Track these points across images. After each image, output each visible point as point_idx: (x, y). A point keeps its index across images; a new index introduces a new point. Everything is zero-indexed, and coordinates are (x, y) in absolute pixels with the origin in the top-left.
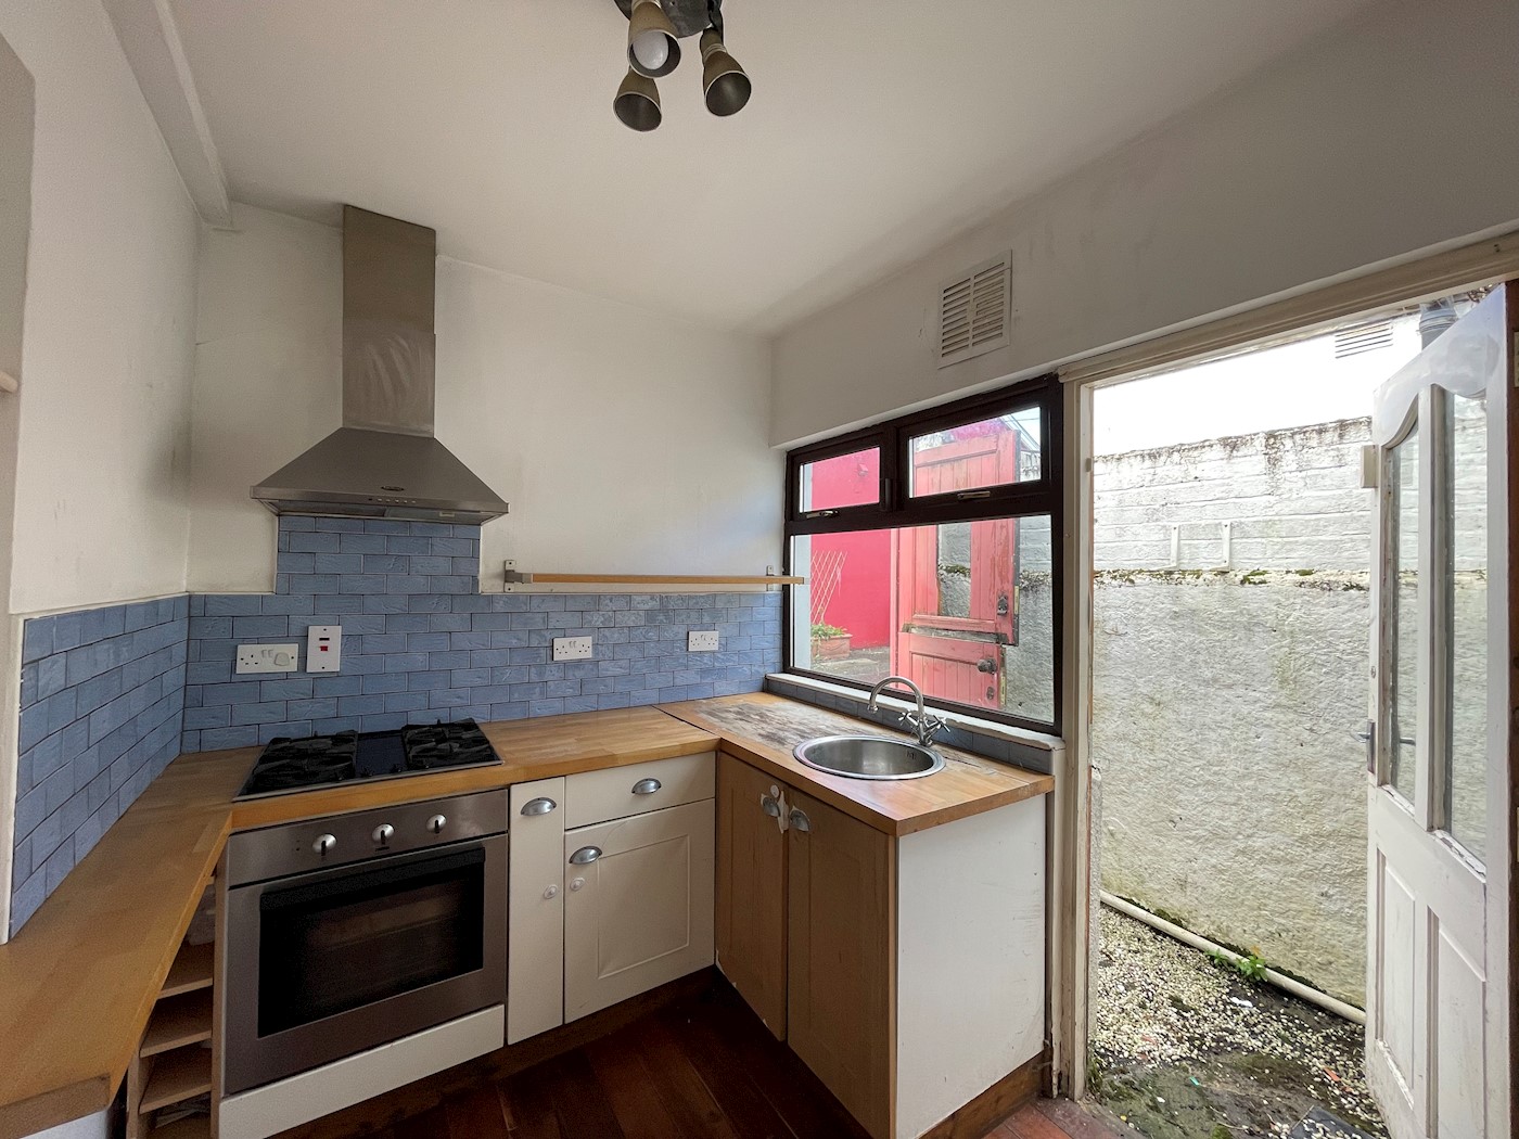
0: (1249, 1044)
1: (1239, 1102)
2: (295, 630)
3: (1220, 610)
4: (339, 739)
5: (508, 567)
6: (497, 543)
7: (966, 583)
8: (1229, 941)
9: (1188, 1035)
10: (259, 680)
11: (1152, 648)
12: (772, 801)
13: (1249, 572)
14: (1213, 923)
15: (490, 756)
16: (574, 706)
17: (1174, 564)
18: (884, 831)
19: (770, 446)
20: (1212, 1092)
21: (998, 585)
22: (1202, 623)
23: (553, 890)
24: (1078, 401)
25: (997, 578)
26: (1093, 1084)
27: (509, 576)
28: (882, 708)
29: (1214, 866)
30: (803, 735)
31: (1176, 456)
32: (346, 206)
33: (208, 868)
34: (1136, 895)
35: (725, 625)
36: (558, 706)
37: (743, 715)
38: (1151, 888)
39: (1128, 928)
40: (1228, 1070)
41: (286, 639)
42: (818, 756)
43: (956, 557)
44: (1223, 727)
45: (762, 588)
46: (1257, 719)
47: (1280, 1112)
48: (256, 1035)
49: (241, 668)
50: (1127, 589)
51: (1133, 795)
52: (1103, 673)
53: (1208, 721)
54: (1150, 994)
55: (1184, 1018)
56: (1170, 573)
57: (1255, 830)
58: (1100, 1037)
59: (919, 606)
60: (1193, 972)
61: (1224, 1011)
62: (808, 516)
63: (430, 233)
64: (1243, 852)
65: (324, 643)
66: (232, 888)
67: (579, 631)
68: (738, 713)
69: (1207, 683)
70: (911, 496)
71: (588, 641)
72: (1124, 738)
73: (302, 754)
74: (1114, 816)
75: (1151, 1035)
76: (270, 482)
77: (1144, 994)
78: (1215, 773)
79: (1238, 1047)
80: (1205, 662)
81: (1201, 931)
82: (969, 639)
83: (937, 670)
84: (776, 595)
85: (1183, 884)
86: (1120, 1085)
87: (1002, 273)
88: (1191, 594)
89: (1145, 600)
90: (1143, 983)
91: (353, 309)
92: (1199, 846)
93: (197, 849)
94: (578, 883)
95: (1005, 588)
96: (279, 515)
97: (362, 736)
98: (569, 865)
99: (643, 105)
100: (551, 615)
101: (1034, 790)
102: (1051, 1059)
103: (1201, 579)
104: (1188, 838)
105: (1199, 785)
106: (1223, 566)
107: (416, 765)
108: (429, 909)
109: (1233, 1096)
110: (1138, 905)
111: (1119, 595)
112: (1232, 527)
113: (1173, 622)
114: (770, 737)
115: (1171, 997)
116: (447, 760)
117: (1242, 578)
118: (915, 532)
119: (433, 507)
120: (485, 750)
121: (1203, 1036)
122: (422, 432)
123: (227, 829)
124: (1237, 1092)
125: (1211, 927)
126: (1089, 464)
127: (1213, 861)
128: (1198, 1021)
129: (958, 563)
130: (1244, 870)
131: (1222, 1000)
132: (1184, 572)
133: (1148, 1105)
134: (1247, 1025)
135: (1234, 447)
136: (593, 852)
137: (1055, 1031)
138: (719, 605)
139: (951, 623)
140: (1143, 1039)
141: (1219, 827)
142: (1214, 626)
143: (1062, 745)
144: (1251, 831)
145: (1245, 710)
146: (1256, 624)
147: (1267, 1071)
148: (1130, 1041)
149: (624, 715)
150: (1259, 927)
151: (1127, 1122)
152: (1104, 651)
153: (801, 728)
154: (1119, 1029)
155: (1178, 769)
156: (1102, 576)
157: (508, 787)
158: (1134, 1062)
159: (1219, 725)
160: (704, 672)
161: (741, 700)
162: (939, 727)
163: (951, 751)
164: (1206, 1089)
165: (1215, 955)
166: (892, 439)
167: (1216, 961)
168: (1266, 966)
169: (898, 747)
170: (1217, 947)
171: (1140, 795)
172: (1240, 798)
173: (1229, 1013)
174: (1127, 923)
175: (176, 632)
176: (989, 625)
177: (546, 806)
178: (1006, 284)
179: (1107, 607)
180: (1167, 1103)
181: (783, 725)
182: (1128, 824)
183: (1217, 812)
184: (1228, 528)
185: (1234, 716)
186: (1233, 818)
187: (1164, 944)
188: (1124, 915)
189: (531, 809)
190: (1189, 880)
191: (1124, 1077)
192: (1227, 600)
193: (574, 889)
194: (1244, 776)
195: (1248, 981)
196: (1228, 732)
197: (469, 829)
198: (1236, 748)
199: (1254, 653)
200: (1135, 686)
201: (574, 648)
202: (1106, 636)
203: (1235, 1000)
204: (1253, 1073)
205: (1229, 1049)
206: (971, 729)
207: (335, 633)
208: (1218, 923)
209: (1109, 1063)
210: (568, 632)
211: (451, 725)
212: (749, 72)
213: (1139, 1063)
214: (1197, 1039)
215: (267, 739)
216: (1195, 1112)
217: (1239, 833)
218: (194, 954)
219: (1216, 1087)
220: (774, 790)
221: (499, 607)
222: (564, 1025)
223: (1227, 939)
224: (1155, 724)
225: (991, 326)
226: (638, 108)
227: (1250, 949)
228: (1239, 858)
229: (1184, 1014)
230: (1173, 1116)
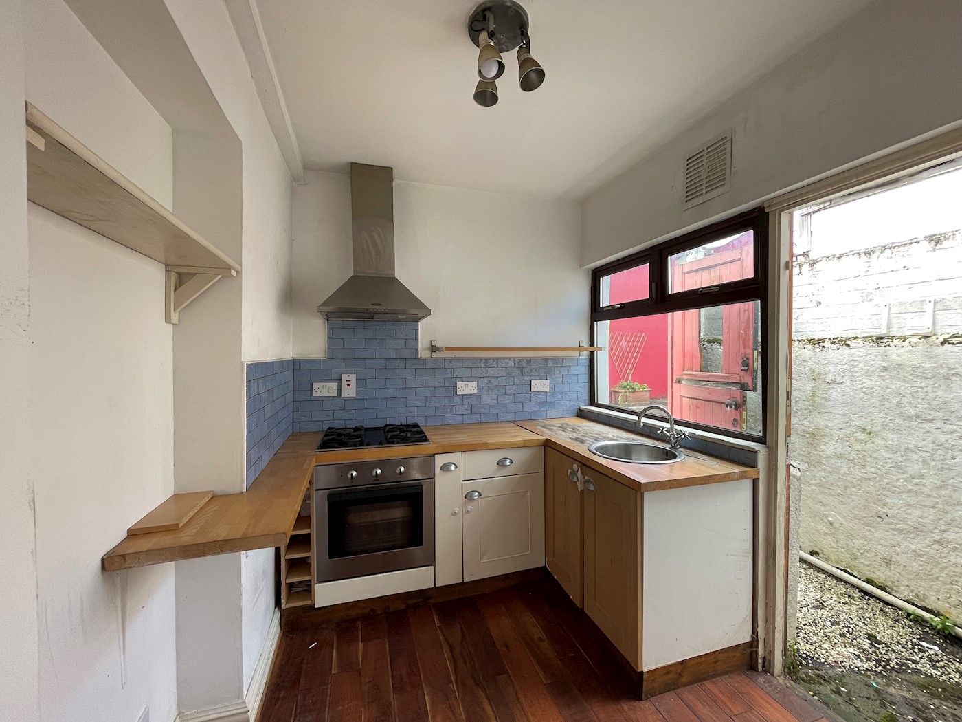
0: (929, 671)
1: (909, 703)
2: (336, 377)
3: (923, 365)
4: (356, 429)
5: (433, 344)
6: (428, 331)
7: (719, 350)
8: (925, 605)
9: (877, 658)
10: (322, 400)
11: (864, 392)
12: (574, 473)
13: (949, 335)
14: (912, 591)
15: (423, 439)
16: (468, 419)
17: (885, 332)
18: (635, 490)
19: (580, 267)
20: (887, 692)
21: (742, 351)
22: (908, 374)
23: (457, 511)
24: (779, 223)
25: (742, 346)
26: (792, 669)
27: (434, 349)
28: (646, 425)
29: (914, 551)
30: (597, 440)
31: (888, 251)
32: (352, 163)
33: (307, 480)
34: (850, 567)
35: (553, 376)
36: (459, 419)
37: (562, 428)
38: (862, 563)
39: (841, 588)
40: (905, 683)
41: (332, 380)
42: (604, 450)
43: (714, 332)
44: (924, 451)
45: (576, 354)
46: (953, 445)
47: (944, 715)
48: (328, 557)
49: (315, 394)
50: (844, 351)
51: (848, 497)
52: (824, 411)
53: (911, 446)
54: (851, 630)
55: (875, 647)
56: (881, 338)
57: (950, 527)
58: (804, 648)
59: (687, 366)
60: (890, 622)
61: (912, 649)
62: (605, 309)
63: (389, 170)
64: (939, 542)
65: (348, 383)
66: (316, 490)
67: (470, 378)
68: (560, 427)
69: (910, 418)
70: (670, 293)
71: (475, 384)
72: (841, 456)
73: (340, 435)
74: (833, 511)
75: (846, 653)
76: (325, 304)
77: (846, 629)
78: (917, 484)
79: (919, 672)
80: (910, 403)
81: (902, 596)
82: (721, 387)
83: (699, 408)
84: (585, 359)
85: (888, 562)
86: (813, 676)
87: (725, 143)
88: (897, 353)
89: (859, 359)
90: (847, 623)
91: (356, 216)
92: (902, 536)
93: (305, 467)
94: (469, 510)
95: (747, 353)
96: (327, 320)
97: (367, 429)
98: (464, 499)
99: (488, 94)
100: (455, 369)
101: (743, 476)
102: (757, 647)
103: (907, 342)
104: (893, 529)
105: (902, 492)
106: (927, 332)
107: (390, 441)
108: (397, 513)
109: (906, 698)
110: (852, 574)
111: (837, 355)
112: (935, 302)
113: (882, 374)
114: (576, 440)
115: (867, 634)
116: (405, 440)
117: (942, 340)
118: (684, 314)
119: (394, 313)
120: (422, 437)
121: (889, 661)
122: (390, 275)
123: (314, 464)
124: (909, 696)
125: (911, 594)
126: (788, 266)
127: (913, 547)
128: (887, 651)
129: (716, 337)
130: (939, 555)
131: (912, 642)
132: (892, 338)
133: (833, 690)
134: (930, 660)
135: (938, 242)
136: (477, 494)
137: (760, 630)
138: (550, 364)
139: (709, 376)
140: (838, 654)
141: (919, 523)
142: (917, 376)
143: (766, 450)
144: (946, 527)
145: (943, 438)
146: (953, 375)
147: (940, 690)
148: (827, 654)
149: (493, 425)
150: (950, 597)
151: (813, 696)
152: (824, 395)
153: (596, 436)
154: (820, 646)
155: (886, 480)
156: (823, 342)
157: (434, 455)
158: (828, 666)
159: (920, 449)
160: (541, 404)
161: (563, 421)
162: (683, 436)
163: (691, 452)
164: (883, 690)
165: (911, 612)
166: (657, 257)
167: (912, 617)
168: (956, 626)
169: (654, 449)
170: (914, 608)
171: (854, 497)
172: (937, 503)
173: (916, 651)
174: (841, 585)
175: (289, 376)
176: (736, 377)
177: (453, 467)
178: (728, 151)
179: (827, 364)
180: (848, 693)
181: (586, 435)
182: (844, 517)
183: (917, 513)
184: (932, 303)
185: (934, 442)
186: (931, 517)
187: (870, 602)
188: (839, 579)
189: (445, 467)
190: (893, 559)
191: (817, 672)
192: (930, 357)
193: (467, 512)
194: (941, 487)
195: (938, 633)
196: (928, 454)
197: (416, 475)
198: (934, 467)
199: (952, 396)
200: (850, 420)
201: (468, 388)
202: (826, 384)
203: (923, 644)
204: (926, 688)
205: (910, 671)
206: (705, 439)
207: (353, 377)
208: (916, 591)
209: (808, 663)
210: (464, 379)
211: (408, 426)
212: (543, 68)
213: (831, 667)
214: (883, 661)
215: (326, 428)
216: (870, 701)
217: (936, 528)
218: (303, 519)
219: (892, 690)
220: (575, 467)
221: (428, 365)
222: (463, 584)
223: (923, 603)
224: (866, 447)
225: (718, 180)
226: (486, 96)
227: (942, 612)
228: (936, 546)
229: (877, 645)
230: (851, 700)
